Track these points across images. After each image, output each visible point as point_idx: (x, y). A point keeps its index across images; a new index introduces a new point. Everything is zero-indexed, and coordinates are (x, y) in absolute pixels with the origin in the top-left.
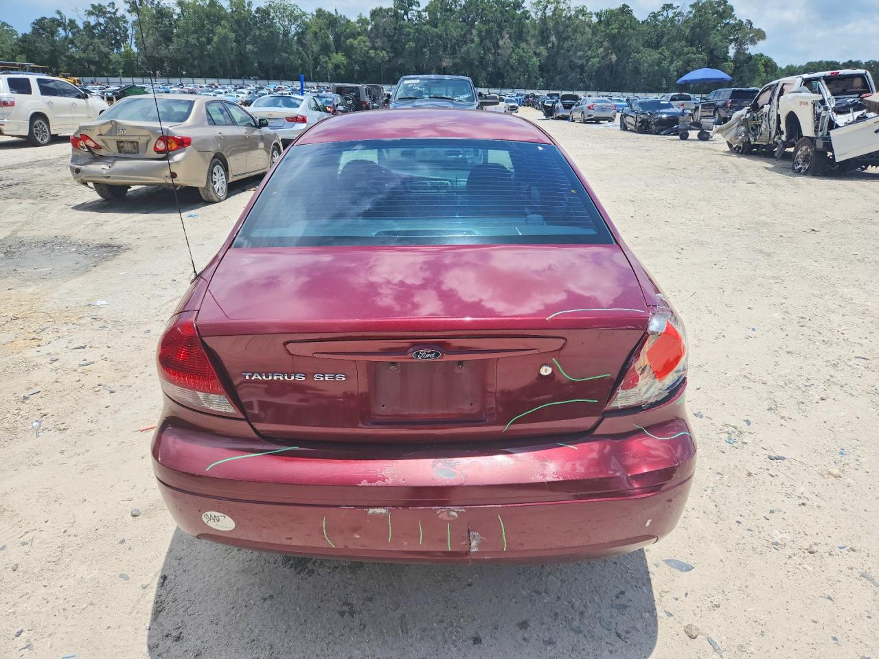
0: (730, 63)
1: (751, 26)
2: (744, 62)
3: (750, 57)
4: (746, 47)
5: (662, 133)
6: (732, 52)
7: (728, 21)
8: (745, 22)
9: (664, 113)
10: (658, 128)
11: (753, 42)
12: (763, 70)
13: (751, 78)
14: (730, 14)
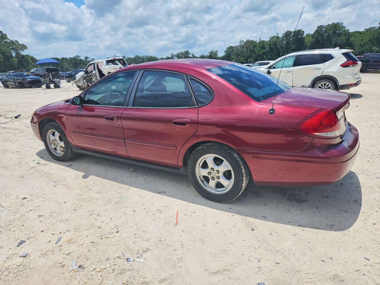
0: (15, 59)
1: (18, 43)
2: (21, 58)
3: (23, 56)
4: (20, 51)
5: (33, 87)
6: (14, 55)
7: (6, 40)
8: (14, 41)
9: (29, 78)
10: (30, 85)
11: (22, 50)
12: (31, 61)
13: (27, 65)
14: (6, 37)
